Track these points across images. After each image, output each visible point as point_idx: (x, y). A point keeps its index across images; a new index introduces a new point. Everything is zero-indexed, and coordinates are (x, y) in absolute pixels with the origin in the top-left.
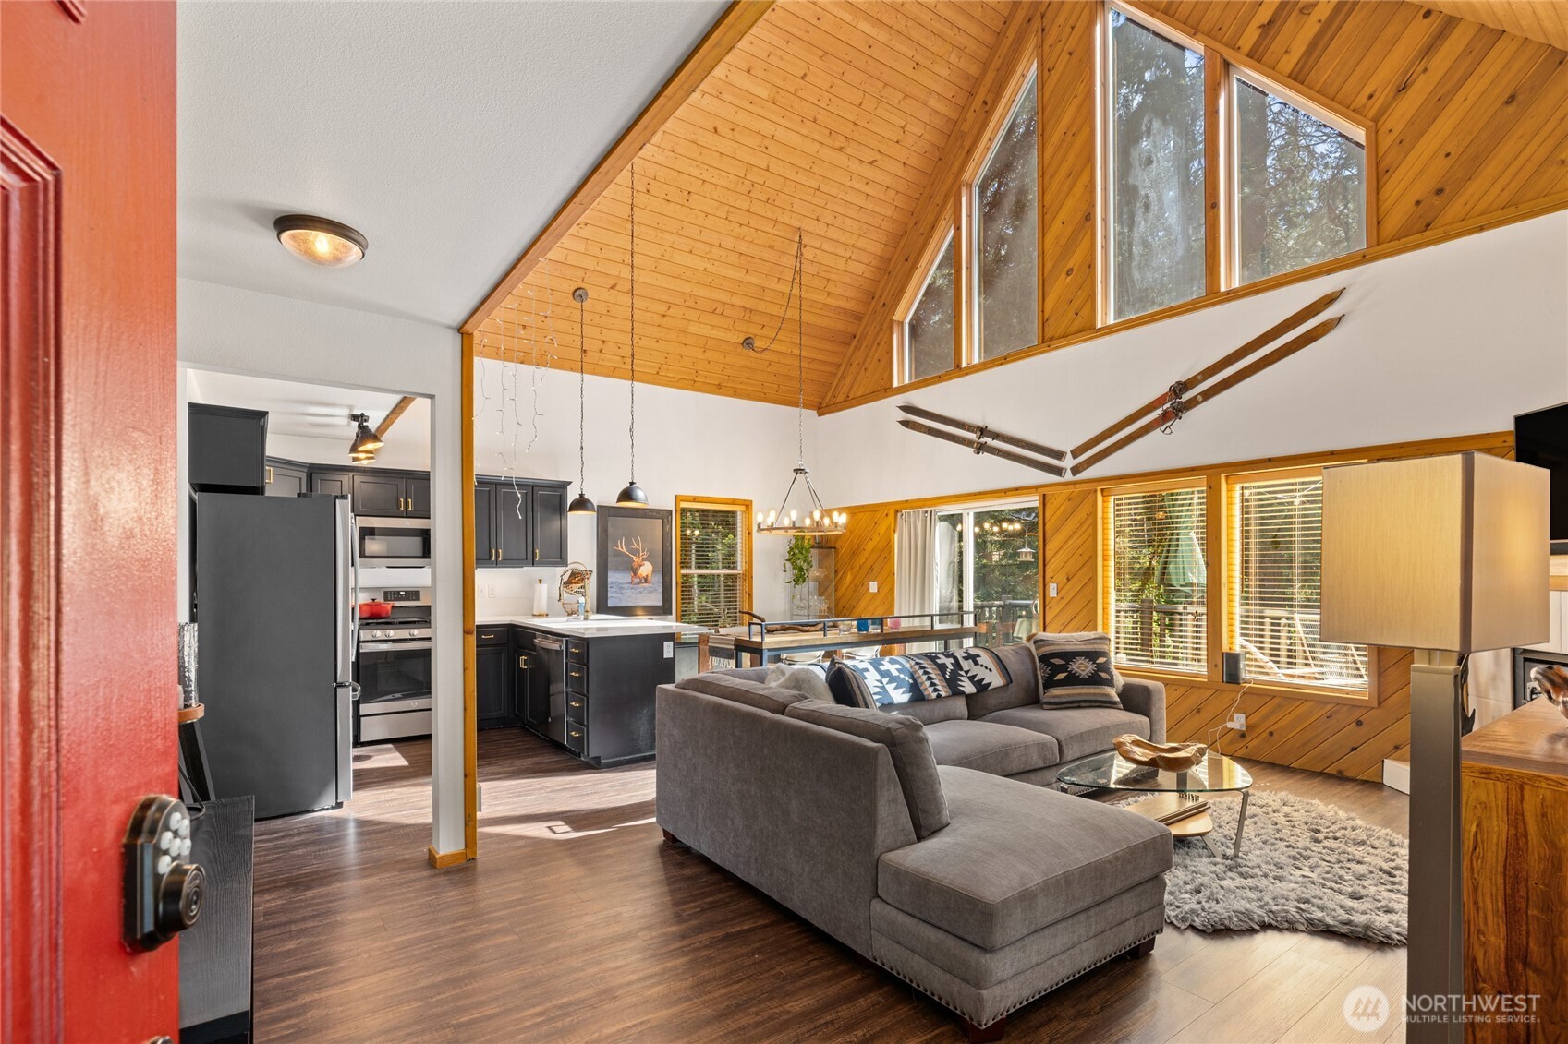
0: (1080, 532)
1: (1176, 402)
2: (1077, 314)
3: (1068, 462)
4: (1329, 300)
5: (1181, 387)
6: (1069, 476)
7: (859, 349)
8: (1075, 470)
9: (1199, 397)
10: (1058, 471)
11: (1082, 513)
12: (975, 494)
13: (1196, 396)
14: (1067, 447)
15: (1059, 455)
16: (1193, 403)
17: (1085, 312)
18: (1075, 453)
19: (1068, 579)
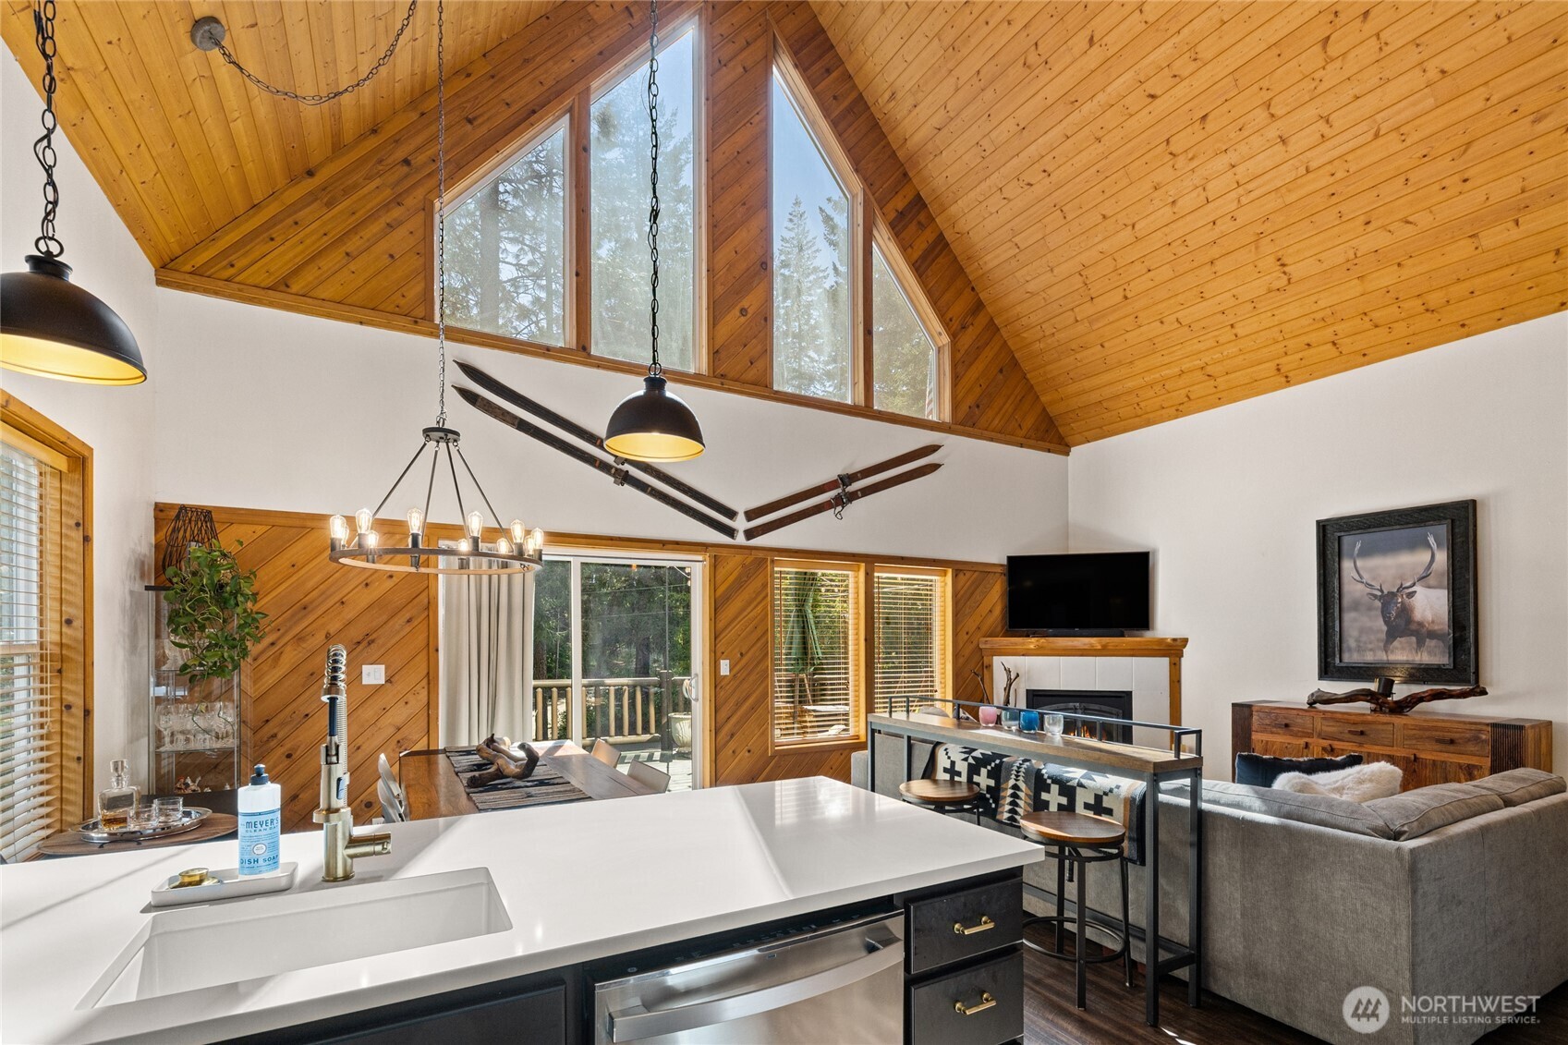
0: (755, 603)
1: (843, 491)
2: (752, 363)
3: (741, 524)
4: (933, 449)
5: (846, 479)
6: (741, 539)
7: (330, 204)
8: (750, 534)
9: (859, 493)
10: (730, 532)
11: (755, 584)
12: (611, 539)
13: (857, 491)
14: (740, 507)
15: (731, 514)
16: (853, 497)
17: (760, 364)
18: (751, 515)
19: (742, 654)
